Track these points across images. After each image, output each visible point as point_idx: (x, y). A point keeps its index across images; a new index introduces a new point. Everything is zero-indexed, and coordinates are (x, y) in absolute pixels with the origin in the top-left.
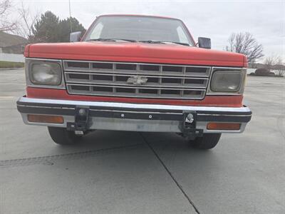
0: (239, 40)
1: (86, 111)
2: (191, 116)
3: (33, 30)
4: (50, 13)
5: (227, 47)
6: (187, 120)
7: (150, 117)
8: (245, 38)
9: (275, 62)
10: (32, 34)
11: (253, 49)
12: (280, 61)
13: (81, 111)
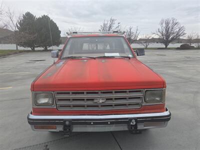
0: (167, 24)
1: (70, 123)
2: (134, 121)
3: (17, 26)
4: (29, 13)
5: (159, 29)
6: (131, 123)
7: (109, 123)
8: (171, 22)
9: (195, 37)
10: (17, 29)
11: (178, 30)
12: (198, 36)
13: (67, 123)
